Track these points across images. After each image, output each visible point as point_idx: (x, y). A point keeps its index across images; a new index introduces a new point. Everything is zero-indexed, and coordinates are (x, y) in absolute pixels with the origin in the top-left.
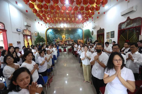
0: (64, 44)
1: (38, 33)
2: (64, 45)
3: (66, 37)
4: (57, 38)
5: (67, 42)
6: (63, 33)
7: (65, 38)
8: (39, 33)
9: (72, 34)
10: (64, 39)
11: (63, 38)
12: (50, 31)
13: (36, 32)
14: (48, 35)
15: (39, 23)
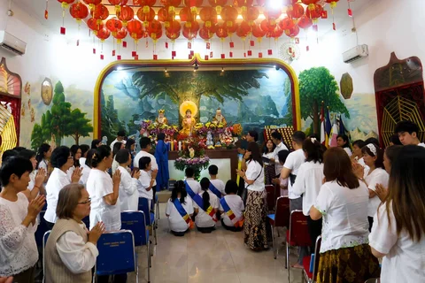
0: (192, 145)
1: (60, 89)
2: (192, 152)
3: (203, 108)
4: (153, 117)
5: (209, 136)
6: (185, 88)
7: (197, 119)
8: (65, 86)
9: (234, 94)
10: (189, 121)
11: (183, 115)
12: (122, 77)
13: (46, 83)
14: (111, 97)
15: (63, 31)
